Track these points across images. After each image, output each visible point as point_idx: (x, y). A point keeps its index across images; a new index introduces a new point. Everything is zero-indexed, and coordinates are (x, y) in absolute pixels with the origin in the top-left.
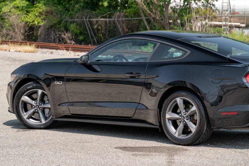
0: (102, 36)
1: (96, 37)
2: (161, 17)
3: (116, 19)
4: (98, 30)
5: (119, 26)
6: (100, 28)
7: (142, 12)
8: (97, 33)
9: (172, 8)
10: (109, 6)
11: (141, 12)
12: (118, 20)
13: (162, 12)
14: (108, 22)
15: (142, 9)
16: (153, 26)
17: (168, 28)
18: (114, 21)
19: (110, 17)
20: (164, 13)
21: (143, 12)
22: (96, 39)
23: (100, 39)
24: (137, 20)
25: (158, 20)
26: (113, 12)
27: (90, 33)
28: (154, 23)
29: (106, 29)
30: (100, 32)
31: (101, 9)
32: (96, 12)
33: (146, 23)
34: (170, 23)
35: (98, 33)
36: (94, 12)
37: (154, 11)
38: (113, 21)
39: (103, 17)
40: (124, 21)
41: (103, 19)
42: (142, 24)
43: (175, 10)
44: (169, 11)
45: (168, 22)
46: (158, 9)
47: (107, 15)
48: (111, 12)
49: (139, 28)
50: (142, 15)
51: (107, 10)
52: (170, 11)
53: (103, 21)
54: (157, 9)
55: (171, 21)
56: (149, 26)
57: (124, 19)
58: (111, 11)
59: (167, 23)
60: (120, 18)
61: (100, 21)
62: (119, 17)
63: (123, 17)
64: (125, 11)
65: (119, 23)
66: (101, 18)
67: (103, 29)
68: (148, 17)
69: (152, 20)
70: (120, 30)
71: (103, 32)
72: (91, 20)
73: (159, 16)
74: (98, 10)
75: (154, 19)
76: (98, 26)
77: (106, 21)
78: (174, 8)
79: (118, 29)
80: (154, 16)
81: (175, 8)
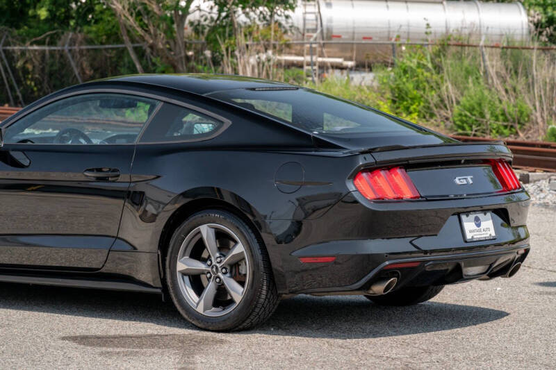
0: (36, 85)
1: (22, 88)
2: (168, 43)
3: (66, 48)
4: (25, 71)
5: (73, 64)
6: (30, 67)
7: (126, 32)
8: (22, 79)
9: (191, 23)
10: (50, 17)
11: (123, 32)
12: (70, 51)
13: (169, 34)
14: (47, 53)
15: (125, 26)
16: (150, 63)
17: (183, 67)
18: (63, 51)
19: (52, 43)
20: (174, 35)
21: (128, 31)
22: (20, 92)
23: (30, 91)
24: (113, 49)
25: (162, 49)
26: (60, 31)
27: (7, 78)
28: (152, 57)
29: (43, 70)
30: (30, 76)
31: (33, 24)
32: (22, 30)
33: (133, 56)
34: (188, 59)
35: (26, 79)
36: (16, 32)
37: (152, 31)
38: (59, 51)
39: (38, 43)
40: (84, 52)
41: (36, 47)
42: (126, 60)
43: (200, 28)
44: (186, 31)
45: (183, 54)
46: (161, 26)
47: (45, 38)
48: (54, 32)
49: (119, 68)
50: (125, 38)
51: (46, 27)
52: (189, 30)
53: (36, 50)
54: (158, 27)
55: (190, 53)
56: (141, 64)
57: (84, 47)
58: (54, 29)
59: (181, 58)
60: (75, 45)
61: (29, 50)
62: (73, 42)
63: (81, 44)
64: (86, 28)
65: (73, 57)
66: (32, 44)
67: (36, 70)
68: (138, 42)
69: (148, 50)
70: (76, 72)
71: (37, 76)
72: (8, 48)
73: (164, 41)
74: (26, 27)
75: (152, 47)
76: (26, 62)
77: (43, 52)
78: (196, 23)
79: (72, 71)
80: (151, 41)
81: (199, 25)
